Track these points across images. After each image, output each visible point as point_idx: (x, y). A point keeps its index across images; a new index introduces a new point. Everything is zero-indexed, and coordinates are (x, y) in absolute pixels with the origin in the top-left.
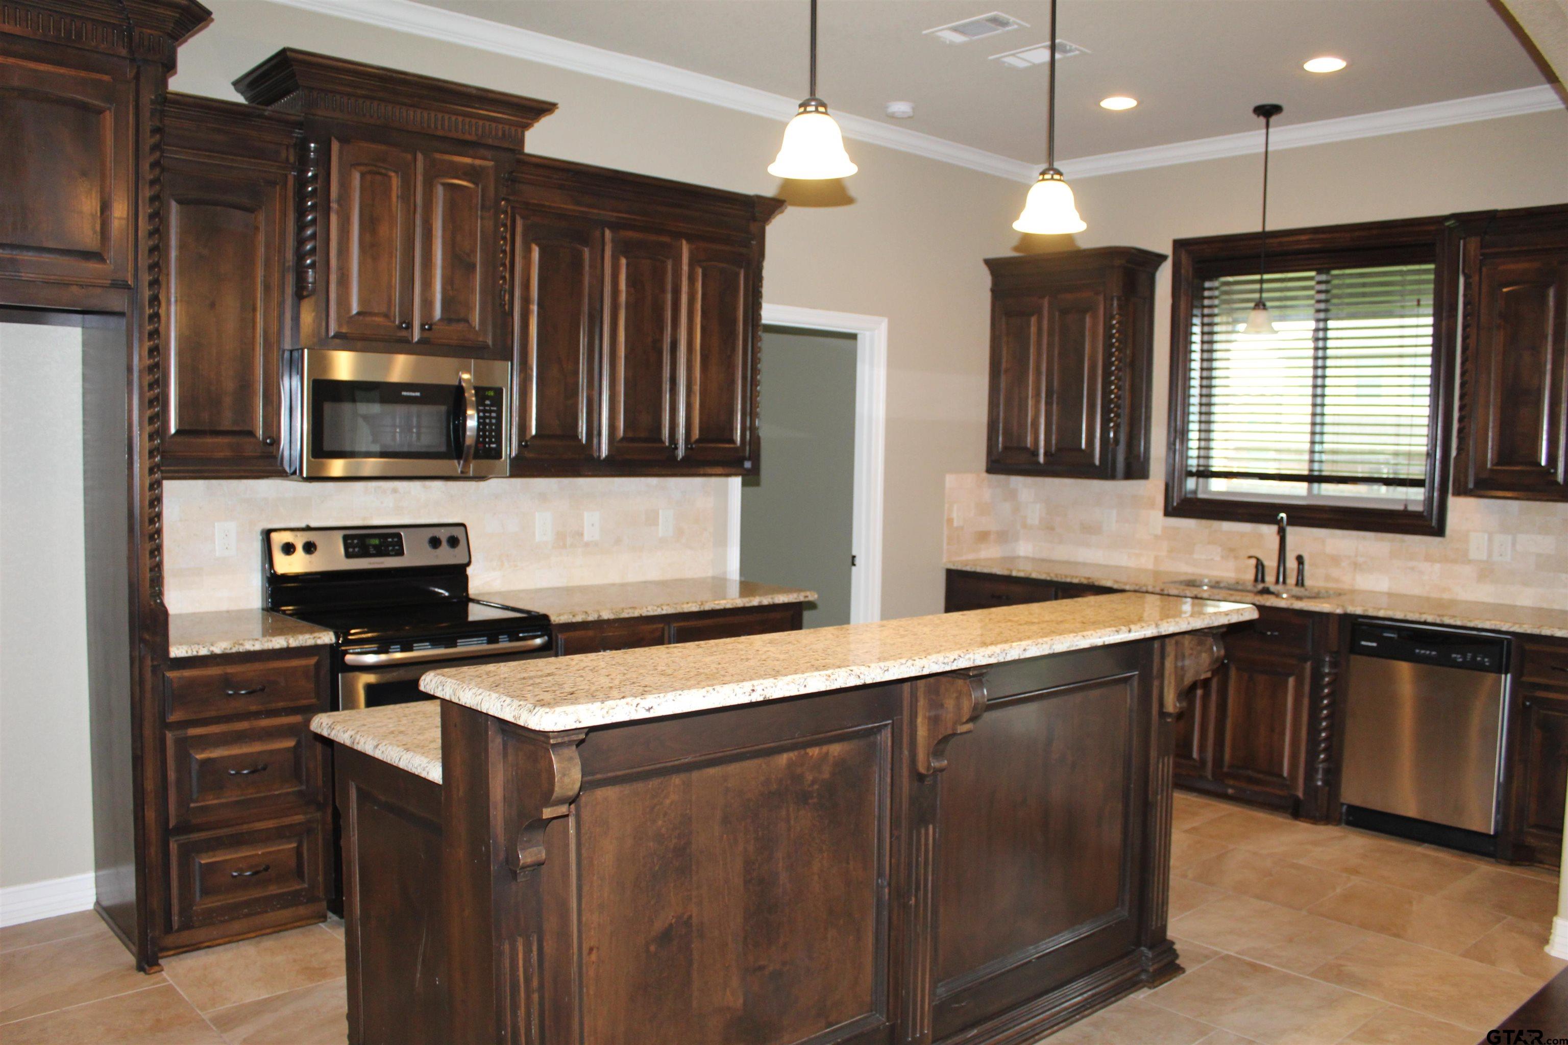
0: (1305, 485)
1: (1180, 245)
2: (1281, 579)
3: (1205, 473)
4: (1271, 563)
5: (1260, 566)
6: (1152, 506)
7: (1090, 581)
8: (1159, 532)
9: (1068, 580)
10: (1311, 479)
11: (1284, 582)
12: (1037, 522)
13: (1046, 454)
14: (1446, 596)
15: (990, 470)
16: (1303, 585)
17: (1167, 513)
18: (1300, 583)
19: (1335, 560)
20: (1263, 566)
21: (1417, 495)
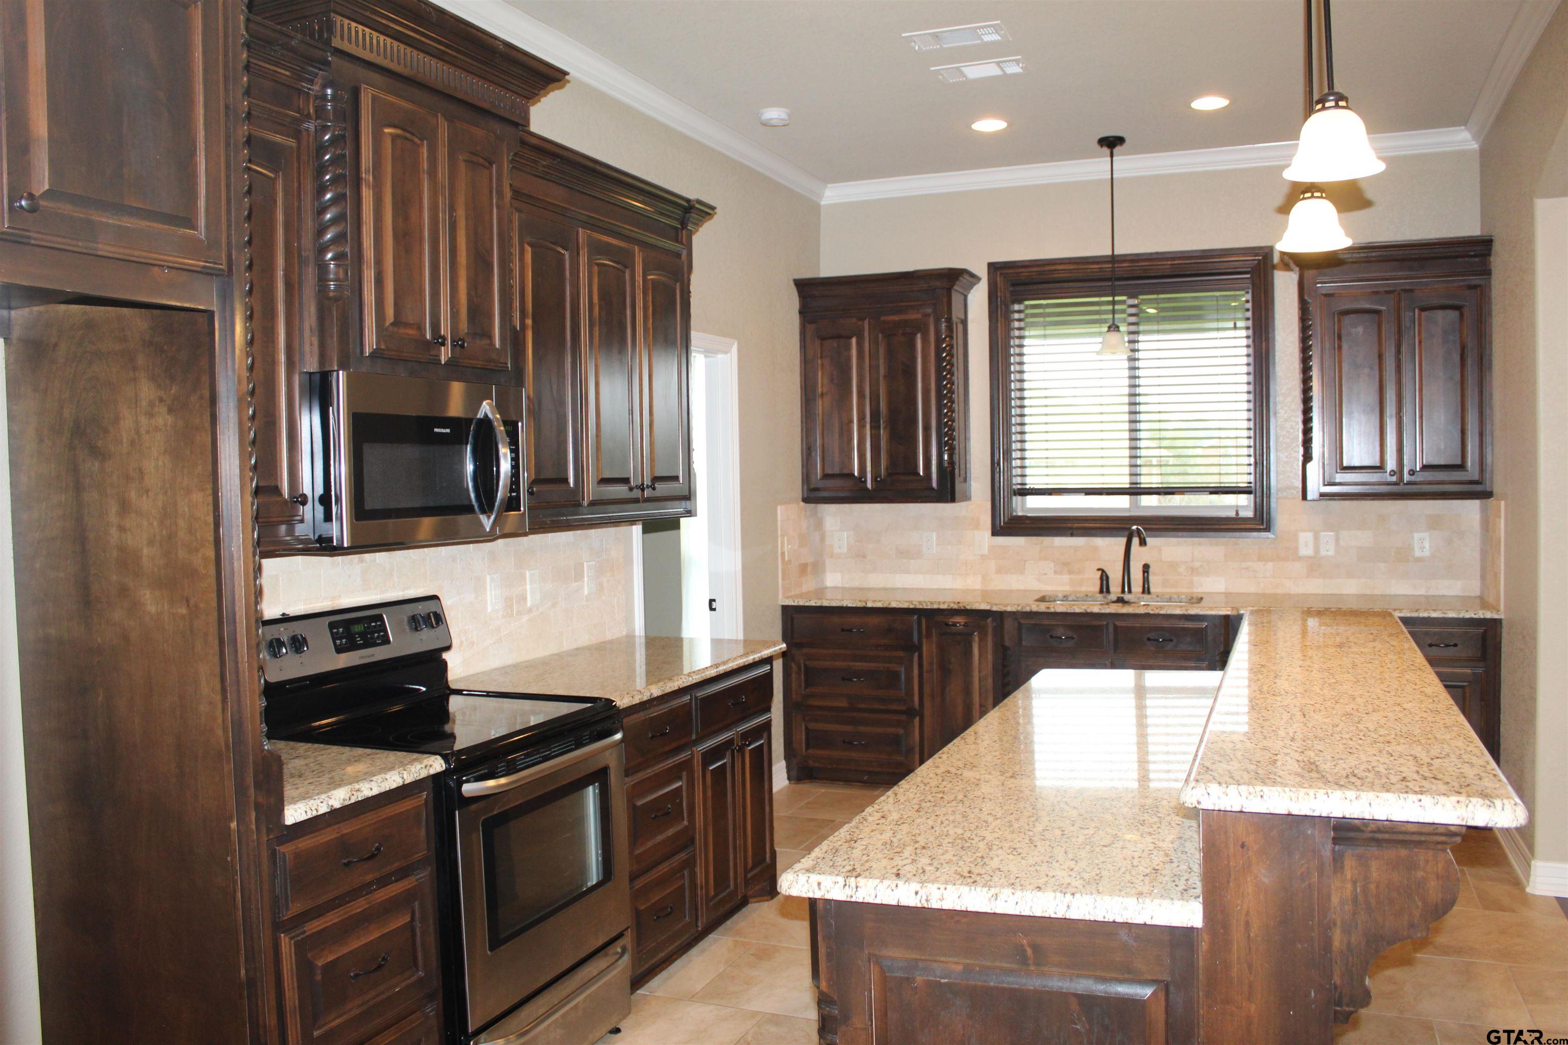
0: (1127, 497)
1: (993, 268)
2: (1126, 589)
3: (1024, 492)
4: (1116, 576)
5: (1104, 578)
6: (977, 526)
7: (961, 605)
8: (986, 551)
9: (935, 606)
10: (1135, 491)
11: (1130, 591)
12: (845, 550)
13: (874, 479)
14: (1280, 591)
15: (806, 500)
16: (1149, 593)
17: (995, 533)
18: (1146, 590)
19: (1173, 566)
20: (1107, 578)
21: (1243, 500)
